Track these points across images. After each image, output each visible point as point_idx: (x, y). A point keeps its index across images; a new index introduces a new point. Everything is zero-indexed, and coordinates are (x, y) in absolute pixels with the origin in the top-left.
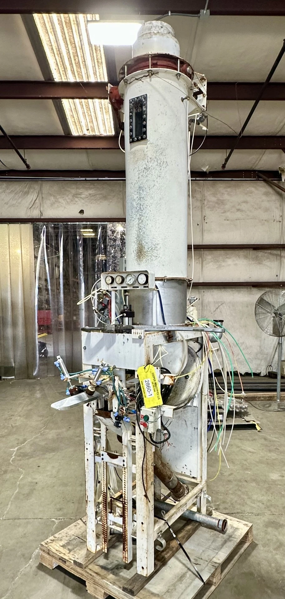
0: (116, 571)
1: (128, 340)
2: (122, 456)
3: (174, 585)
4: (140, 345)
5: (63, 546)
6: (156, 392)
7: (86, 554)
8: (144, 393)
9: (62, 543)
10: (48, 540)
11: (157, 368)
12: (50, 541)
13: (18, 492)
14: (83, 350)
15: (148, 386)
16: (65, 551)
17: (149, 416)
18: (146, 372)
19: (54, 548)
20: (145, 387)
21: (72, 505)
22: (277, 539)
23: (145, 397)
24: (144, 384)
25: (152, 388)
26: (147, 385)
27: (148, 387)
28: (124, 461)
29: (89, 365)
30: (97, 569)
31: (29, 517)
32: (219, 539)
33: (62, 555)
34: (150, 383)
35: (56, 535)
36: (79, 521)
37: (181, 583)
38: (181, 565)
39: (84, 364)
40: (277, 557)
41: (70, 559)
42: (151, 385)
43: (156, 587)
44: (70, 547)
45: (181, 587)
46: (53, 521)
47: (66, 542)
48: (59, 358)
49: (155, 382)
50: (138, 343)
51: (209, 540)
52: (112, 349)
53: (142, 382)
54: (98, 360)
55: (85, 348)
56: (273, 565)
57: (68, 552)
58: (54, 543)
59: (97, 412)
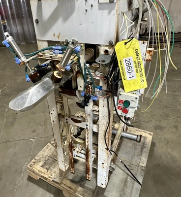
0: (82, 183)
1: (92, 6)
2: (85, 122)
3: (123, 190)
4: (109, 13)
5: (42, 166)
6: (139, 73)
7: (60, 173)
8: (123, 74)
9: (41, 164)
10: (31, 163)
11: (143, 43)
12: (32, 164)
13: (6, 122)
14: (35, 23)
15: (129, 65)
16: (44, 170)
17: (130, 101)
18: (127, 49)
19: (36, 169)
20: (125, 67)
21: (41, 127)
22: (164, 137)
23: (125, 79)
24: (124, 63)
25: (134, 68)
26: (127, 64)
27: (128, 68)
28: (87, 125)
29: (44, 41)
30: (68, 183)
31: (16, 140)
32: (138, 147)
33: (43, 175)
34: (132, 62)
35: (36, 158)
36: (49, 144)
37: (127, 188)
38: (121, 171)
39: (39, 40)
40: (169, 150)
41: (49, 177)
42: (133, 65)
43: (111, 194)
44: (47, 167)
45: (128, 190)
46: (31, 141)
47: (44, 162)
48: (8, 36)
49: (138, 61)
50: (106, 9)
51: (132, 148)
52: (70, 19)
53: (120, 61)
54: (54, 35)
55: (37, 22)
56: (169, 156)
57: (47, 171)
58: (36, 164)
59: (60, 90)
